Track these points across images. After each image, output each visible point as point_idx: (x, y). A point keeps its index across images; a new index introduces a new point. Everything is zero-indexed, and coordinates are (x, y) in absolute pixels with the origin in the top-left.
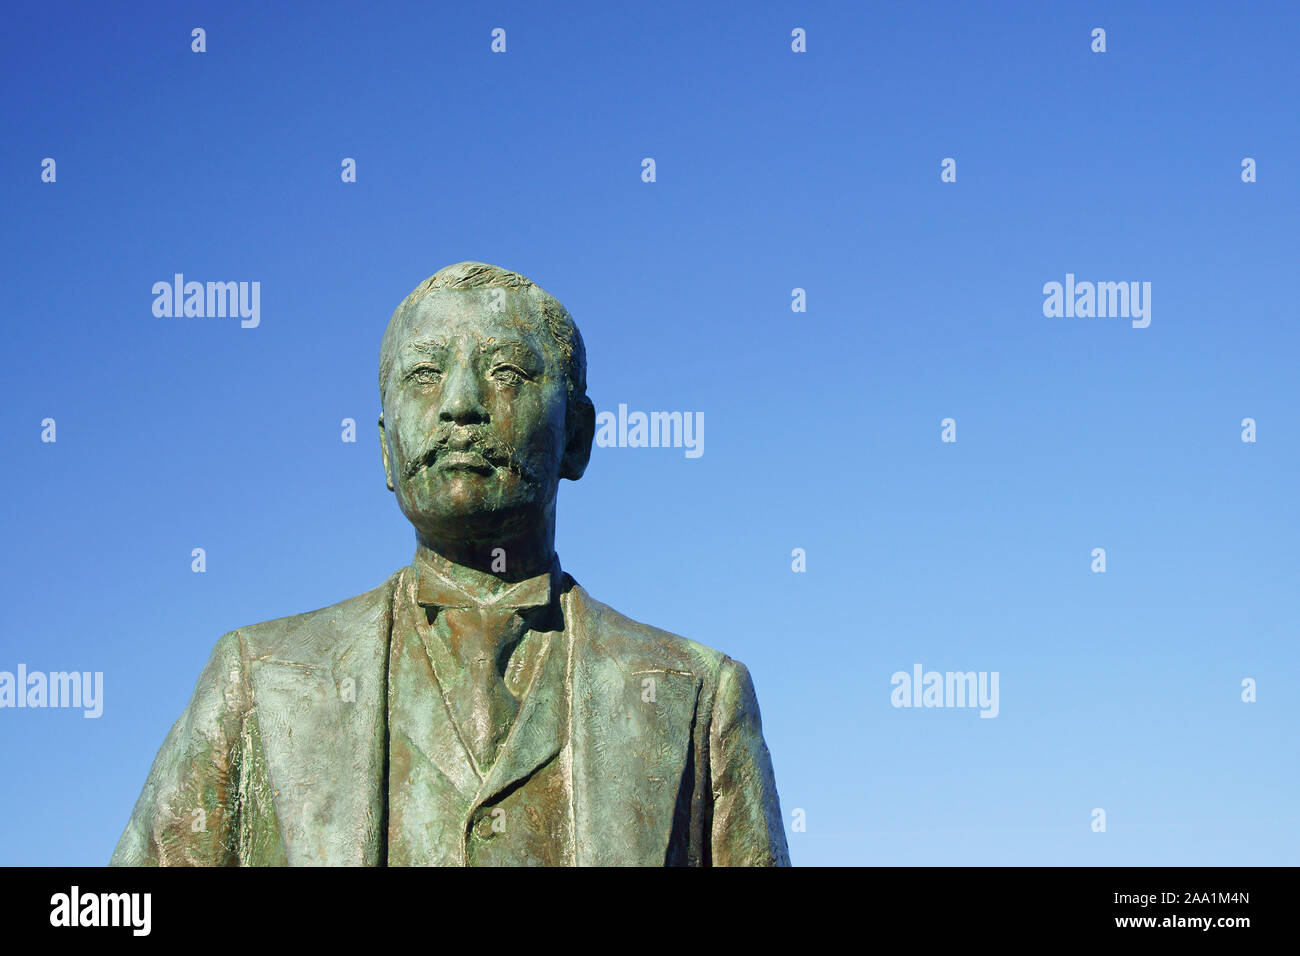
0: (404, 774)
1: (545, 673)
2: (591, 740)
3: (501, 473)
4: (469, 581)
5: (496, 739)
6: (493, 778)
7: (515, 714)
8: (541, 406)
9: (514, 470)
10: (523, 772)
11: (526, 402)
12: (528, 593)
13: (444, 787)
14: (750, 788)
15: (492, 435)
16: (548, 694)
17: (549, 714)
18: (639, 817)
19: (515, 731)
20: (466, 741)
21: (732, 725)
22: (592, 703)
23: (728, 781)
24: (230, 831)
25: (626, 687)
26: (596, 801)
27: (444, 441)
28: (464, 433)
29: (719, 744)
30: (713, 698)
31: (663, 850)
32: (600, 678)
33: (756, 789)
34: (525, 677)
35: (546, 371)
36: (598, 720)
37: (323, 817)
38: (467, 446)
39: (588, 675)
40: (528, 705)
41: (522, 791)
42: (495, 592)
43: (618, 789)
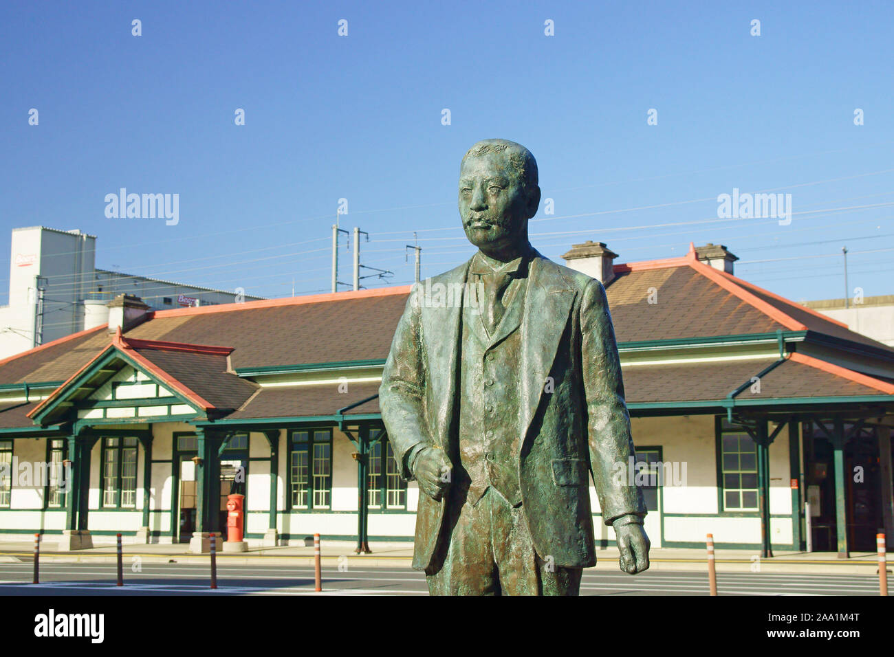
0: (466, 338)
1: (517, 297)
2: (530, 322)
3: (494, 227)
4: (492, 262)
5: (495, 324)
6: (494, 339)
7: (503, 314)
8: (508, 199)
9: (499, 225)
10: (505, 335)
11: (502, 199)
12: (512, 266)
13: (479, 343)
14: (596, 331)
15: (488, 214)
16: (517, 305)
17: (516, 313)
18: (544, 349)
19: (502, 321)
20: (486, 326)
21: (589, 308)
22: (532, 306)
23: (587, 329)
24: (418, 355)
25: (546, 299)
26: (529, 344)
27: (472, 218)
28: (478, 215)
29: (583, 316)
30: (582, 299)
31: (552, 360)
32: (537, 296)
33: (598, 332)
34: (509, 299)
35: (511, 184)
36: (533, 314)
37: (440, 354)
38: (479, 220)
39: (532, 295)
40: (509, 309)
41: (504, 342)
42: (501, 266)
43: (538, 340)
